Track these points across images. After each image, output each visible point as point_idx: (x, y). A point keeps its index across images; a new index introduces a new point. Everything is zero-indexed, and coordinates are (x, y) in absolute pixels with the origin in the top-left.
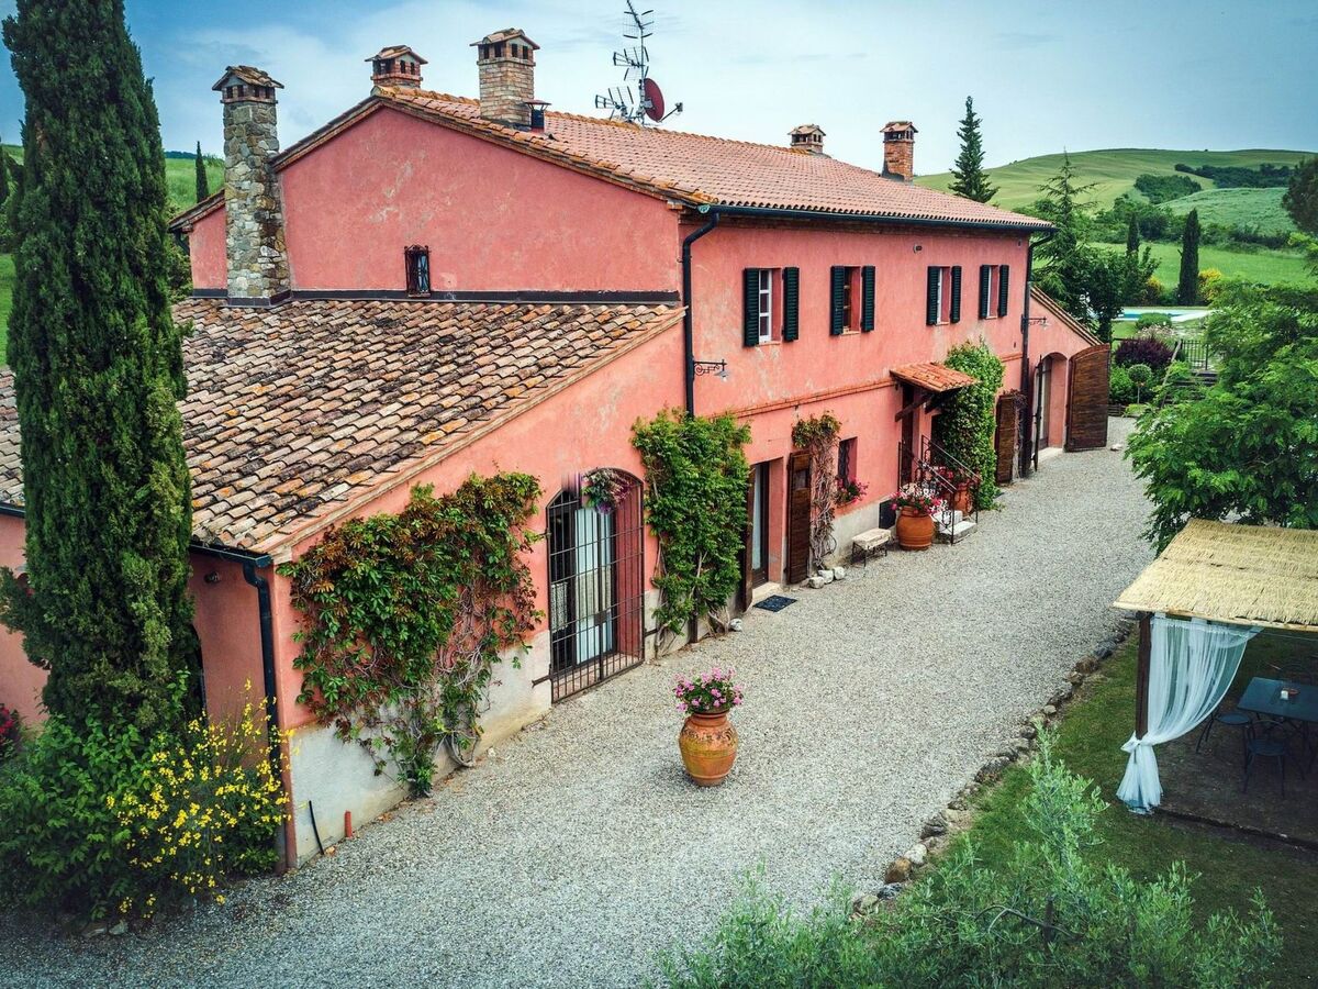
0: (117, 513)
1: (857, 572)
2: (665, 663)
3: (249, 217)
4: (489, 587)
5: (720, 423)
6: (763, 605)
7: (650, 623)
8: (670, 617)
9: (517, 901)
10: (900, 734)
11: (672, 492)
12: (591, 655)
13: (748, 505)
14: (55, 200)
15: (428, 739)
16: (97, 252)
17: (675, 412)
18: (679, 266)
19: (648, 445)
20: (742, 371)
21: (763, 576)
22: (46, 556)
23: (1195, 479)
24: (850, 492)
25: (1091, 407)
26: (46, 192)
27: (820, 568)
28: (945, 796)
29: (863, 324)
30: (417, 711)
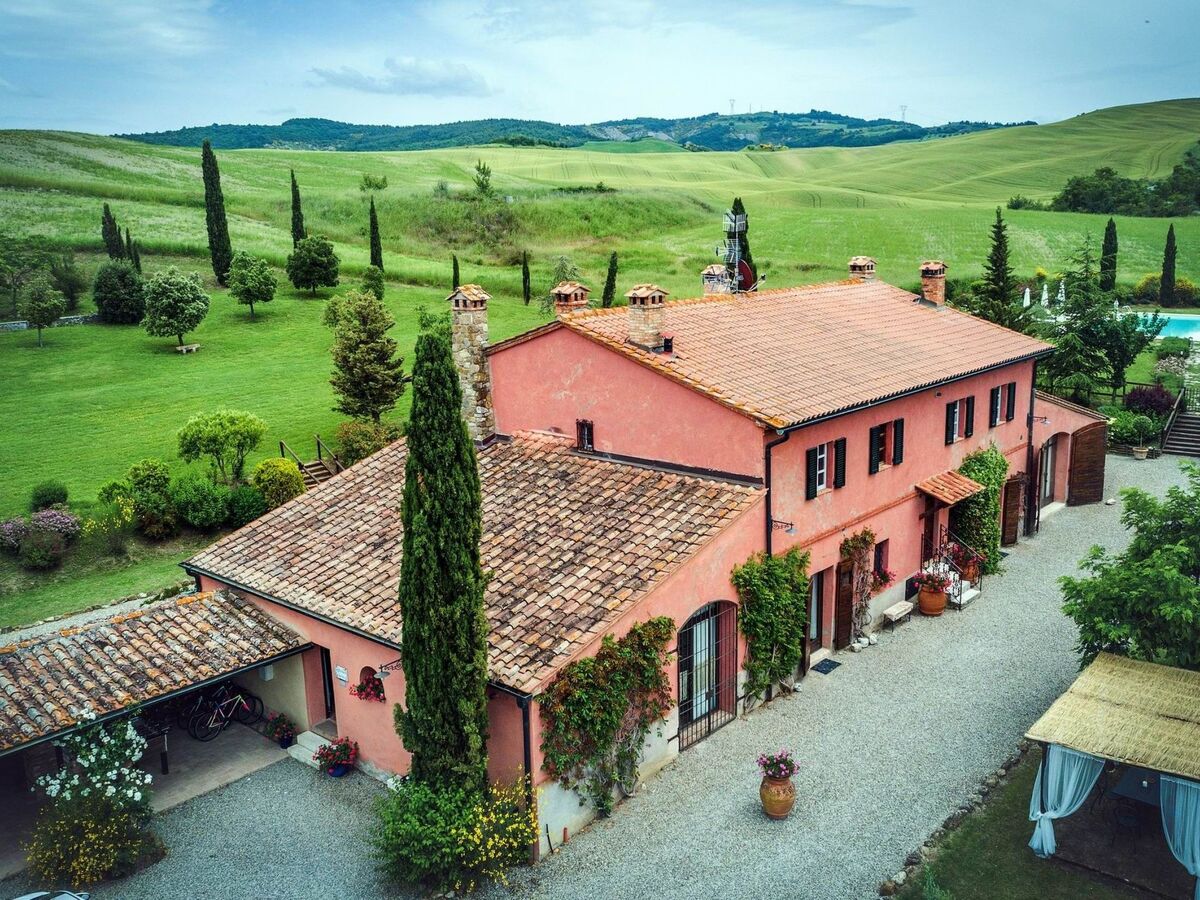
0: (457, 677)
1: (886, 636)
2: (750, 718)
3: (469, 386)
4: (644, 689)
5: (790, 555)
6: (817, 668)
7: (741, 692)
8: (754, 688)
9: (667, 892)
10: (901, 785)
11: (757, 610)
12: (703, 712)
13: (807, 610)
14: (430, 516)
15: (609, 784)
16: (450, 542)
17: (758, 555)
18: (763, 462)
19: (740, 581)
20: (805, 516)
21: (818, 644)
22: (420, 699)
23: (1100, 630)
24: (883, 578)
25: (1089, 471)
26: (425, 513)
27: (859, 636)
28: (924, 836)
29: (894, 460)
30: (603, 768)
